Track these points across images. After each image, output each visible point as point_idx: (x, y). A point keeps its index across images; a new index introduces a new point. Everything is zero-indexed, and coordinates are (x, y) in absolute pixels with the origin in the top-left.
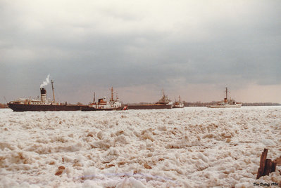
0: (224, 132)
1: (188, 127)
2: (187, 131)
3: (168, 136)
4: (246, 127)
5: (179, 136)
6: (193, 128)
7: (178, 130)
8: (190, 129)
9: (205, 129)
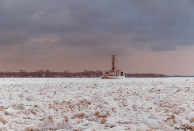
0: (99, 110)
1: (52, 104)
2: (51, 109)
3: (26, 116)
4: (125, 104)
5: (41, 117)
6: (60, 106)
7: (39, 107)
8: (55, 106)
9: (74, 106)
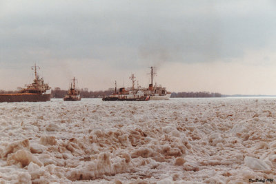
2: (94, 144)
4: (195, 136)
5: (80, 155)
6: (105, 139)
7: (76, 142)
8: (99, 139)
9: (126, 139)
